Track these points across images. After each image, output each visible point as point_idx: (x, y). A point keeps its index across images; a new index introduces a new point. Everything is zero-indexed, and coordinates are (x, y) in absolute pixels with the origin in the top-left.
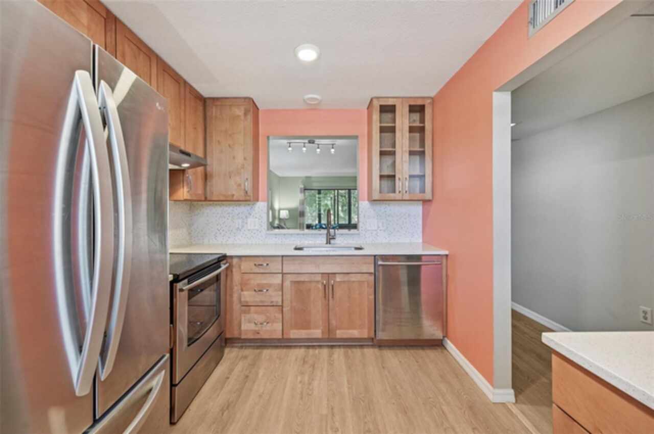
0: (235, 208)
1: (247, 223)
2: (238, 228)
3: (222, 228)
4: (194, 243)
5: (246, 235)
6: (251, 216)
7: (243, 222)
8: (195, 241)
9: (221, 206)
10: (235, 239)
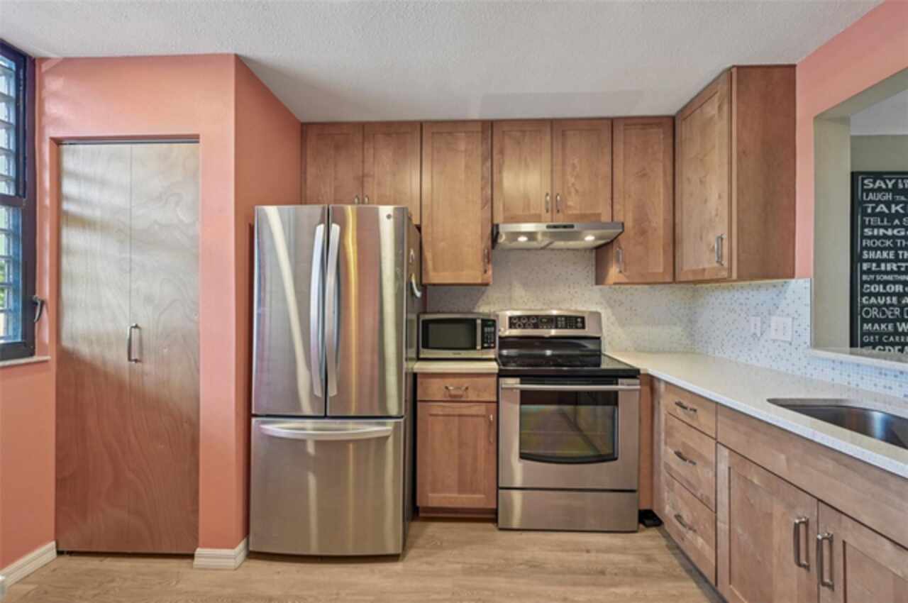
0: (751, 293)
1: (770, 326)
2: (755, 334)
3: (731, 330)
4: (698, 351)
5: (768, 351)
6: (778, 312)
7: (763, 323)
8: (698, 348)
9: (729, 291)
10: (749, 355)
